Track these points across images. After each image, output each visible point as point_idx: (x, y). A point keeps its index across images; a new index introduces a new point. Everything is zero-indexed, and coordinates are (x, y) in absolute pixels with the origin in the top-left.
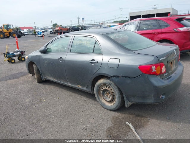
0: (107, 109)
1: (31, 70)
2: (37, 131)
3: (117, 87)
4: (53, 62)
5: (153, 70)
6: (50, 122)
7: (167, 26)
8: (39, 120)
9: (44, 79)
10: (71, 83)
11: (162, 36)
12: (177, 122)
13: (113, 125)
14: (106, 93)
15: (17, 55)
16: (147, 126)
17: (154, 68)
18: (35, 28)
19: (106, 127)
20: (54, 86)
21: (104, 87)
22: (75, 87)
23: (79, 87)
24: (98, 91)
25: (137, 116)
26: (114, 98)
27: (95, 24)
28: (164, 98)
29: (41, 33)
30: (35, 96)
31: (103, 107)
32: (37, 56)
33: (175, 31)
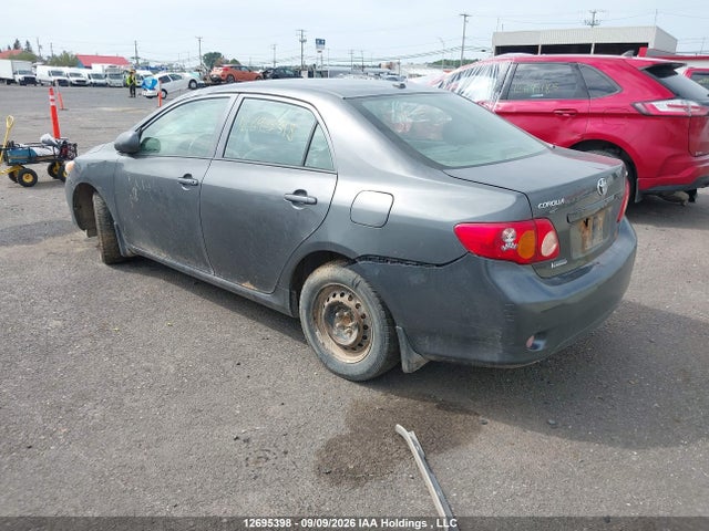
0: (340, 375)
1: (85, 216)
2: (66, 434)
3: (379, 297)
4: (160, 192)
5: (504, 244)
6: (122, 404)
7: (610, 90)
8: (84, 397)
9: (128, 252)
10: (219, 272)
11: (591, 126)
12: (582, 438)
13: (348, 431)
14: (341, 317)
15: (45, 159)
16: (470, 445)
17: (510, 235)
18: (135, 62)
19: (320, 439)
20: (162, 281)
21: (334, 296)
22: (234, 289)
23: (247, 288)
24: (314, 306)
25: (443, 406)
26: (365, 338)
27: (363, 67)
28: (540, 349)
29: (154, 82)
30: (86, 311)
31: (325, 365)
32: (105, 163)
33: (637, 109)
